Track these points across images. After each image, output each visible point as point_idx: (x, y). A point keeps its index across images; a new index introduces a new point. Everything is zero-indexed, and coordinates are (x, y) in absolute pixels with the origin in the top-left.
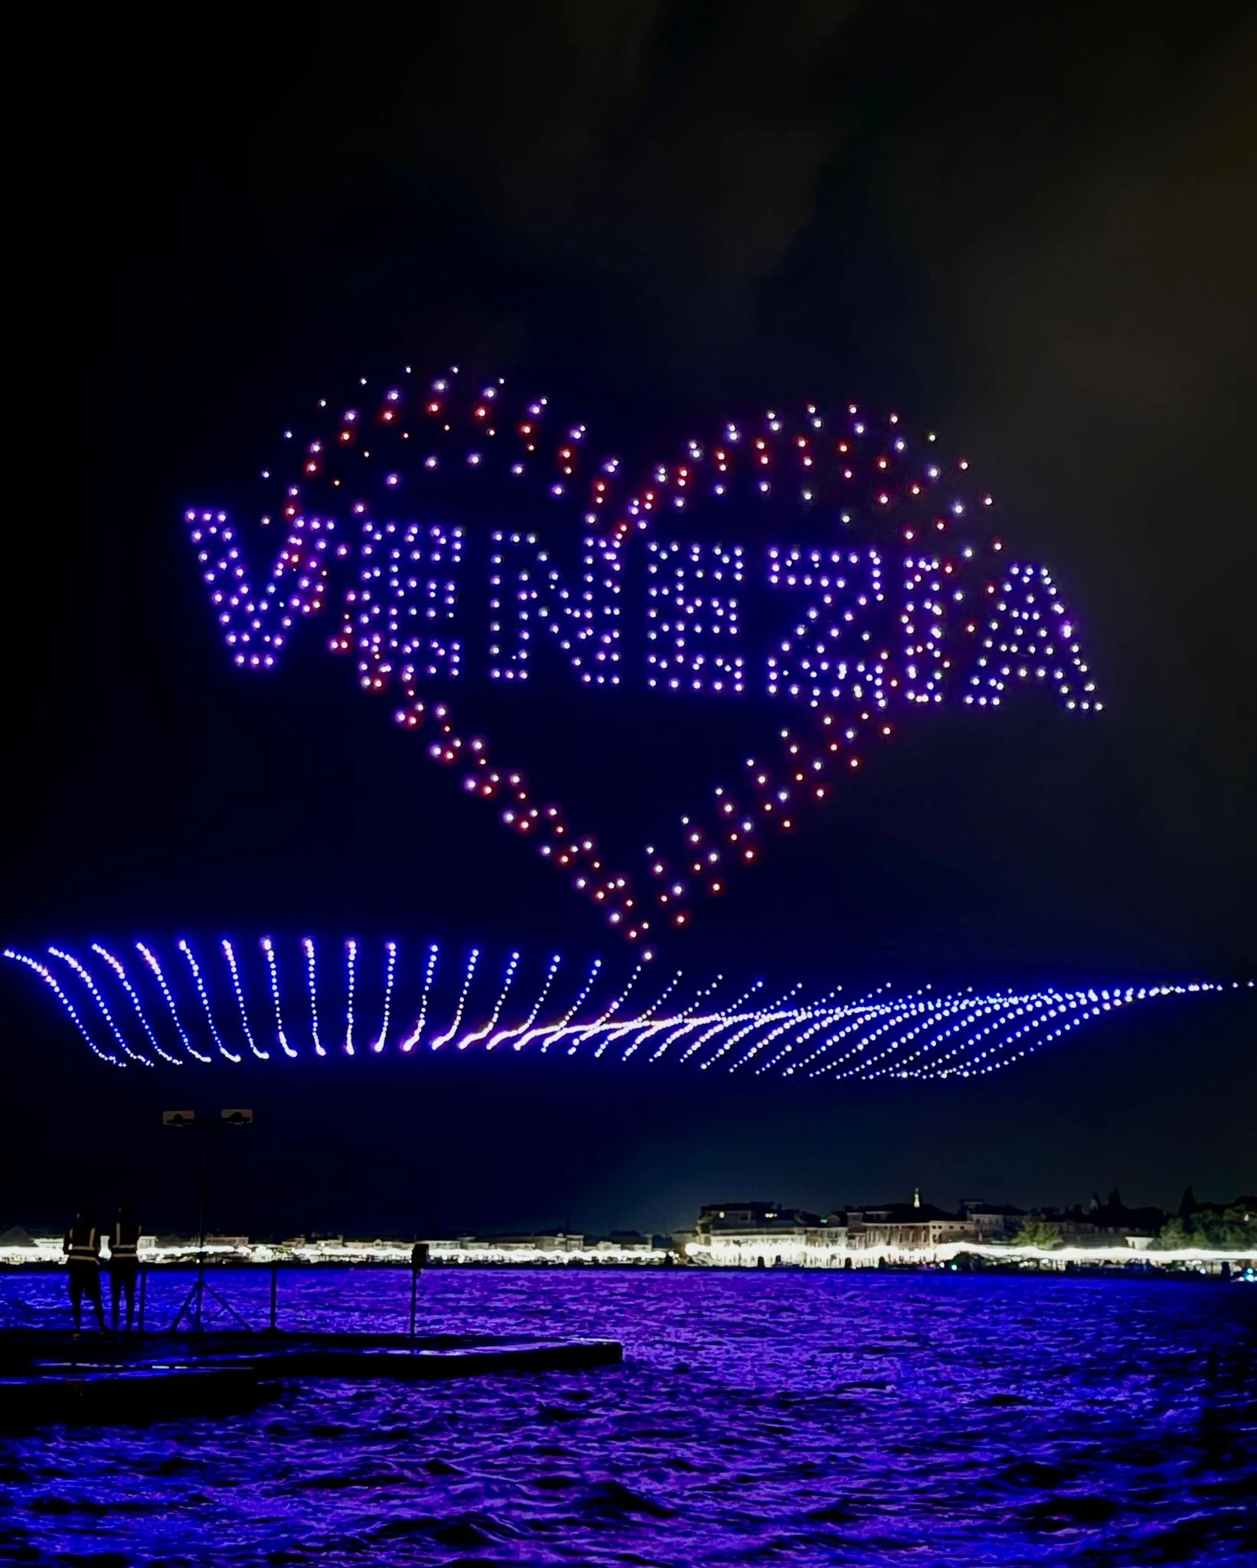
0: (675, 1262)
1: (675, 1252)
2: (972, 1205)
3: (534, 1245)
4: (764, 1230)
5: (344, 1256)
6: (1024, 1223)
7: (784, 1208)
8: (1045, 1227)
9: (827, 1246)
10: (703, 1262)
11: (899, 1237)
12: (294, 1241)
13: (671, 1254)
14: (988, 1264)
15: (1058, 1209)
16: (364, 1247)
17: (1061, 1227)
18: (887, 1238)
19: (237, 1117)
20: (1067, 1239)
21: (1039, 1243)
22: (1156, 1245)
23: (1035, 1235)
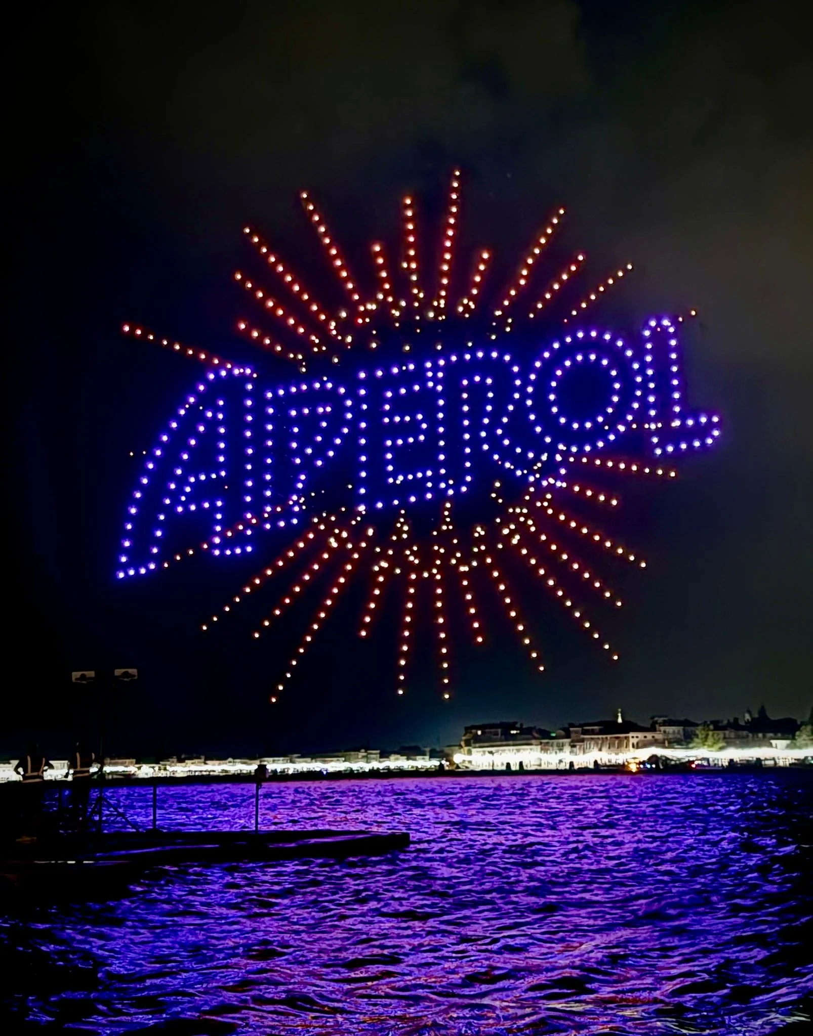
0: (447, 768)
1: (447, 761)
2: (660, 720)
3: (343, 759)
4: (511, 743)
5: (205, 771)
6: (697, 732)
7: (524, 727)
8: (713, 735)
9: (556, 753)
10: (467, 767)
11: (608, 746)
12: (168, 761)
13: (443, 762)
14: (673, 763)
15: (722, 722)
16: (219, 764)
17: (725, 734)
18: (599, 746)
19: (126, 674)
20: (729, 743)
21: (709, 746)
22: (793, 745)
23: (706, 741)
